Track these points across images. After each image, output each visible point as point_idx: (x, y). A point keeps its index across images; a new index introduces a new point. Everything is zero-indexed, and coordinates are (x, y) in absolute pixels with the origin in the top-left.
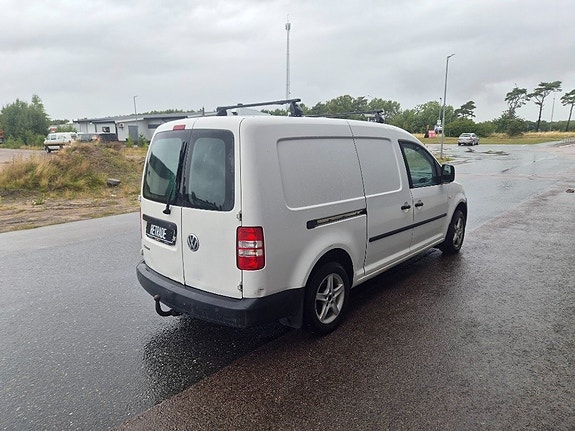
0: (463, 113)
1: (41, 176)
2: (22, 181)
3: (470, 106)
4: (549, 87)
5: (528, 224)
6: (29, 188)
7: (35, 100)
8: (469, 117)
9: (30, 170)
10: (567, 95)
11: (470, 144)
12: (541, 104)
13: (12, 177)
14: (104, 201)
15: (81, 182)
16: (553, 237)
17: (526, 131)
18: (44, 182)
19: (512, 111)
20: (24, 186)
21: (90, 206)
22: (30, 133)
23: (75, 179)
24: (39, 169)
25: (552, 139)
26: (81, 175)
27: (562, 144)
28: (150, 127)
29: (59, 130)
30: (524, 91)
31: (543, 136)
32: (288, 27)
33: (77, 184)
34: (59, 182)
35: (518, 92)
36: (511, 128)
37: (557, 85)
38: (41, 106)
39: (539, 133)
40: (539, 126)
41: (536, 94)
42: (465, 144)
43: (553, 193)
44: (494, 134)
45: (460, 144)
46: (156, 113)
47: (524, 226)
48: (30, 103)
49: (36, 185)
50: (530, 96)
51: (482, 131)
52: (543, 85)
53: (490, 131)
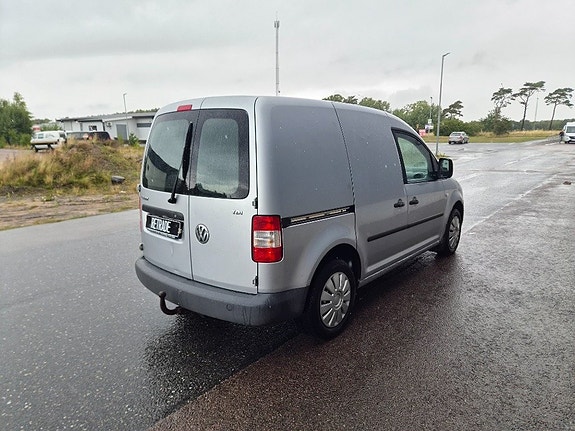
0: (452, 112)
1: (44, 173)
2: (26, 178)
3: (457, 105)
4: (533, 87)
5: (537, 212)
6: (34, 186)
7: (17, 97)
8: (457, 117)
9: (33, 167)
10: (551, 94)
11: (460, 143)
12: (525, 104)
13: (15, 174)
14: (115, 197)
15: (86, 180)
16: (563, 222)
17: (512, 130)
18: (49, 179)
19: (498, 111)
20: (28, 183)
21: (103, 202)
22: (13, 132)
23: (79, 175)
24: (42, 166)
25: (538, 137)
26: (85, 172)
27: (547, 142)
28: (139, 125)
29: (45, 129)
30: (509, 91)
31: (528, 136)
32: (277, 25)
33: (82, 181)
34: (63, 179)
35: (503, 92)
36: (498, 128)
37: (541, 84)
38: (23, 103)
39: (524, 132)
40: (524, 125)
41: (521, 94)
42: (455, 143)
43: (552, 185)
44: (482, 133)
45: (450, 143)
46: (141, 111)
47: (534, 214)
48: (11, 101)
49: (41, 182)
50: (515, 95)
51: (471, 130)
52: (527, 84)
53: (478, 130)
